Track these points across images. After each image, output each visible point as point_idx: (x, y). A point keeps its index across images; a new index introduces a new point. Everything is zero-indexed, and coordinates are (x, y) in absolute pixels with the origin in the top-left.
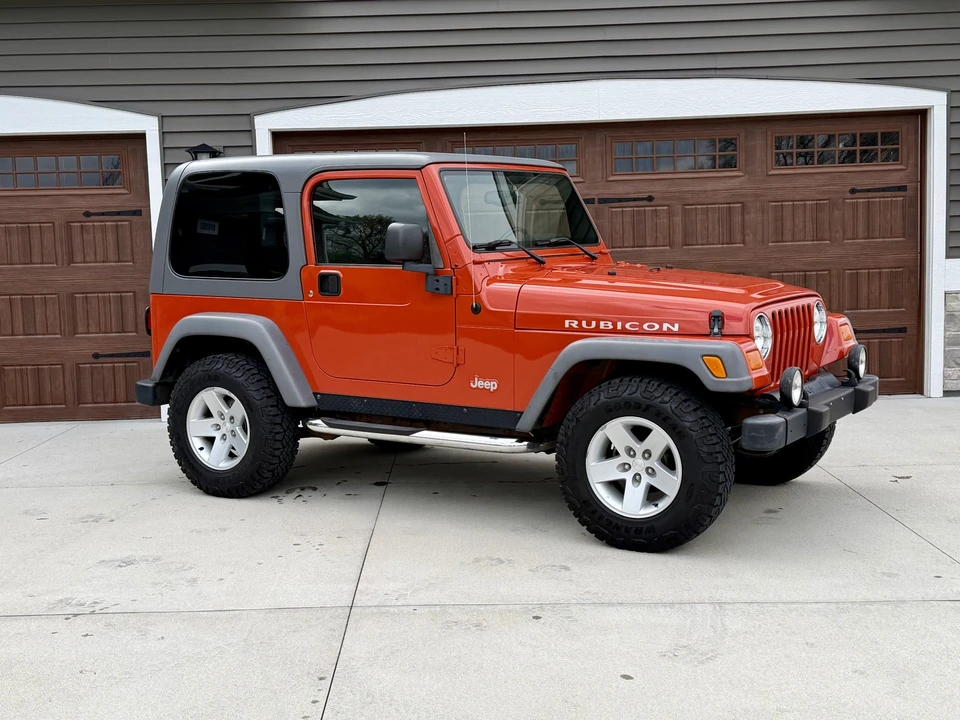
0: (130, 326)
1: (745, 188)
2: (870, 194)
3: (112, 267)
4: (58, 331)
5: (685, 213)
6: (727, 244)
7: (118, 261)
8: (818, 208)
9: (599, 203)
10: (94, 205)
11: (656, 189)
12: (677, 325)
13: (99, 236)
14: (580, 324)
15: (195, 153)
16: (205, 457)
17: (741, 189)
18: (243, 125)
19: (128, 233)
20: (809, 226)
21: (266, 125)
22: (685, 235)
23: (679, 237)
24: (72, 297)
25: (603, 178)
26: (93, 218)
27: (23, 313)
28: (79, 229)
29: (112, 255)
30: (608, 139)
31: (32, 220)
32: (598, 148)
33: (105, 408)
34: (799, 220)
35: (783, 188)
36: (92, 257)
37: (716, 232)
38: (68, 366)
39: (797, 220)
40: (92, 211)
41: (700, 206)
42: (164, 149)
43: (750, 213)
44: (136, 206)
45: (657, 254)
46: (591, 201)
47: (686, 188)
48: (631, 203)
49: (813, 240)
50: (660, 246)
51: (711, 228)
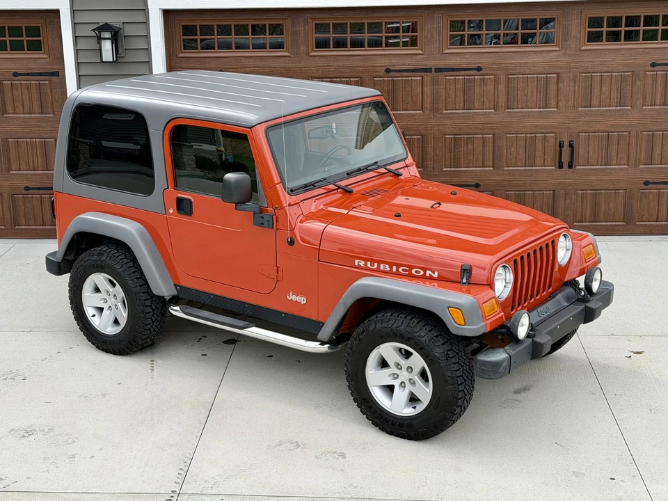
1: (559, 61)
3: (37, 117)
5: (509, 81)
6: (543, 108)
7: (42, 113)
8: (622, 79)
9: (435, 72)
10: (22, 67)
11: (484, 61)
13: (26, 96)
15: (99, 32)
16: (96, 322)
17: (556, 61)
19: (49, 90)
20: (614, 94)
21: (157, 4)
22: (508, 100)
23: (502, 101)
24: (6, 140)
25: (439, 51)
26: (20, 77)
28: (9, 87)
29: (36, 109)
30: (446, 18)
32: (435, 26)
33: (36, 229)
34: (605, 89)
35: (593, 62)
36: (21, 109)
37: (534, 98)
38: (5, 196)
39: (604, 89)
40: (19, 72)
41: (521, 76)
42: (74, 25)
43: (564, 82)
44: (54, 68)
45: (483, 115)
46: (429, 70)
47: (509, 61)
48: (463, 73)
49: (617, 106)
50: (486, 109)
51: (530, 94)
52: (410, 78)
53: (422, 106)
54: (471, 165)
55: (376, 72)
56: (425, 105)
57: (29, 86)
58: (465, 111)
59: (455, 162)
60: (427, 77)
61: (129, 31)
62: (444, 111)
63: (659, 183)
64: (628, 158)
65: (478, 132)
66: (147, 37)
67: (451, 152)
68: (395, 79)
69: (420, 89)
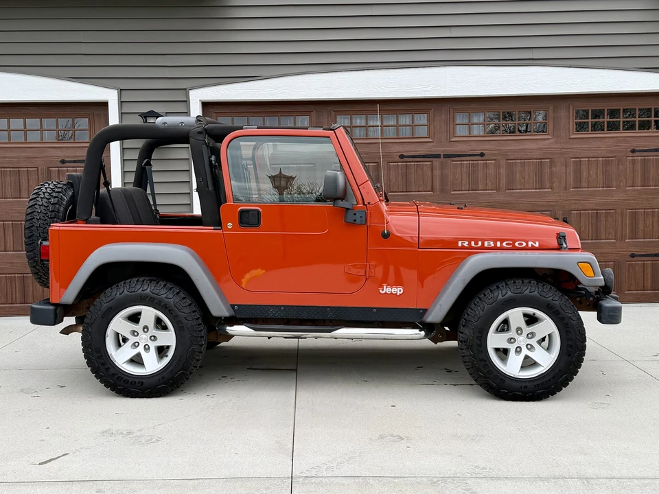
1: (554, 148)
2: (645, 154)
5: (509, 167)
6: (539, 189)
8: (608, 163)
9: (444, 157)
10: (69, 155)
11: (487, 148)
12: (537, 243)
14: (470, 243)
15: (145, 117)
17: (550, 148)
18: (180, 96)
20: (600, 176)
21: (198, 97)
22: (508, 182)
23: (504, 182)
25: (447, 139)
26: (67, 164)
28: (56, 172)
30: (451, 110)
31: (22, 165)
32: (444, 117)
34: (593, 172)
35: (581, 148)
37: (531, 181)
39: (591, 172)
40: (67, 159)
41: (519, 161)
42: (121, 113)
43: (556, 166)
45: (486, 195)
46: (437, 156)
47: (508, 148)
48: (468, 158)
49: (603, 187)
50: (489, 190)
51: (527, 177)
52: (421, 163)
53: (432, 188)
55: (391, 157)
56: (435, 187)
58: (471, 192)
60: (437, 162)
62: (452, 192)
63: (643, 256)
64: (616, 233)
68: (408, 163)
69: (430, 173)
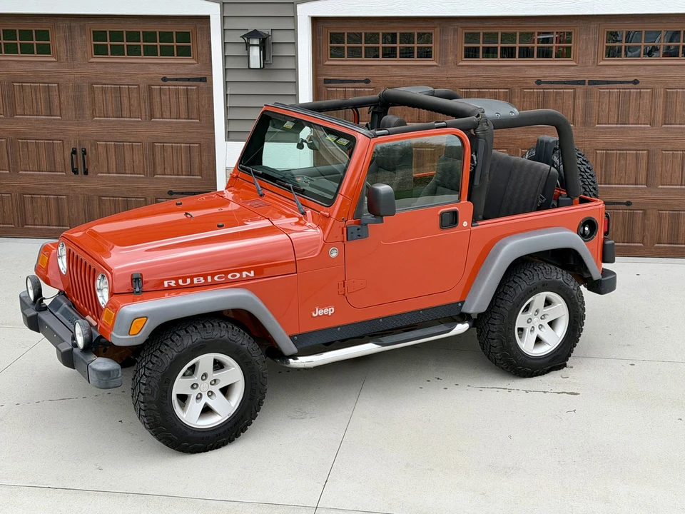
0: (196, 171)
3: (184, 122)
4: (142, 172)
5: (667, 95)
7: (188, 119)
9: (589, 84)
10: (171, 72)
11: (641, 74)
13: (173, 100)
15: (248, 38)
18: (287, 12)
19: (196, 96)
21: (305, 13)
22: (665, 116)
23: (659, 116)
24: (152, 145)
25: (594, 63)
26: (169, 82)
27: (115, 156)
28: (158, 91)
29: (183, 114)
30: (602, 28)
31: (123, 82)
32: (591, 37)
36: (168, 114)
38: (149, 199)
40: (168, 77)
41: (681, 90)
42: (224, 31)
44: (202, 74)
45: (639, 130)
46: (582, 83)
47: (668, 74)
48: (619, 86)
50: (641, 124)
52: (561, 90)
53: (573, 120)
54: (623, 182)
55: (526, 83)
56: (576, 118)
57: (177, 92)
58: (619, 126)
59: (605, 179)
60: (580, 88)
61: (277, 37)
62: (597, 126)
65: (632, 148)
66: (294, 44)
67: (601, 168)
68: (545, 90)
69: (571, 102)
